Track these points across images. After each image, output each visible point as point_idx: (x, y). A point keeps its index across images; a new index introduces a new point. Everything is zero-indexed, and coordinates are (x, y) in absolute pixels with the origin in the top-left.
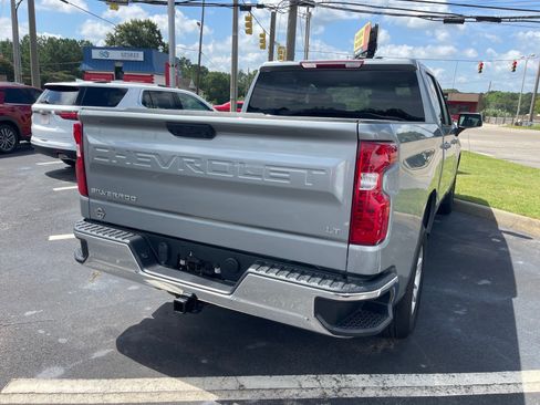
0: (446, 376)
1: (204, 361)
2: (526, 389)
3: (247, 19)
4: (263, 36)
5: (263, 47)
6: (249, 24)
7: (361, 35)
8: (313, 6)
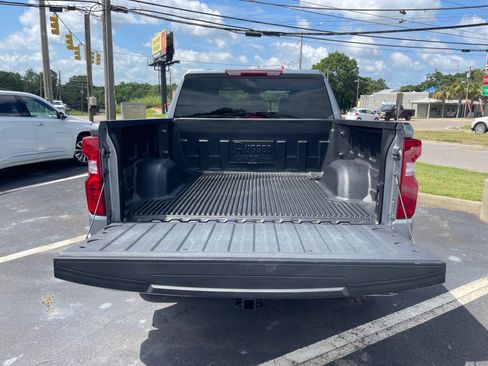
0: (414, 308)
1: (243, 352)
2: (463, 302)
3: (52, 19)
4: (69, 37)
5: (71, 47)
6: (55, 25)
7: (158, 40)
8: (126, 12)
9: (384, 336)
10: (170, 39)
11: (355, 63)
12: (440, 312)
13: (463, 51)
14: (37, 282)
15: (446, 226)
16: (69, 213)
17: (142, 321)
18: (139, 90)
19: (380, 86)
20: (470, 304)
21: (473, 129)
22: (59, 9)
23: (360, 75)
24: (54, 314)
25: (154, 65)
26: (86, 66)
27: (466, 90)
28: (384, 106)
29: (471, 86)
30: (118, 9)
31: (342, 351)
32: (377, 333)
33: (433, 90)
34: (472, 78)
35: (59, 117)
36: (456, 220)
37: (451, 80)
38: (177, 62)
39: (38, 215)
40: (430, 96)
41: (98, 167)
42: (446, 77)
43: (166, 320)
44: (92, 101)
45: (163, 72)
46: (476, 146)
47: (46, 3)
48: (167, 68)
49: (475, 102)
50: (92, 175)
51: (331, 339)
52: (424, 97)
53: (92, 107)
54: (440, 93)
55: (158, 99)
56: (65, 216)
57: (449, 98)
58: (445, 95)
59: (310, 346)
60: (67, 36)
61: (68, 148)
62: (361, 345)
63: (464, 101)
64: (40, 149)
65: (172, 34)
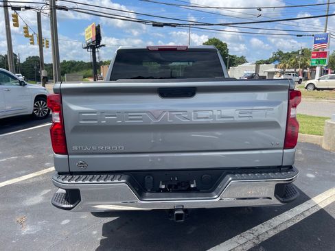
2: (322, 206)
3: (13, 16)
4: (26, 29)
5: (27, 36)
6: (16, 20)
7: (89, 30)
8: (67, 10)
9: (272, 234)
10: (98, 29)
11: (226, 46)
12: (308, 214)
13: (298, 36)
14: (12, 206)
15: (300, 153)
16: (32, 154)
17: (95, 232)
18: (77, 66)
19: (242, 61)
20: (327, 207)
21: (306, 88)
22: (19, 9)
23: (229, 53)
24: (27, 230)
25: (87, 48)
26: (39, 50)
27: (299, 62)
28: (246, 74)
29: (302, 59)
30: (61, 8)
31: (244, 247)
32: (267, 232)
33: (277, 63)
34: (303, 54)
35: (21, 85)
36: (306, 149)
37: (289, 56)
38: (104, 45)
39: (8, 155)
40: (276, 67)
41: (61, 118)
42: (286, 54)
43: (112, 231)
44: (43, 73)
45: (94, 53)
46: (310, 99)
47: (9, 4)
48: (96, 50)
49: (305, 71)
50: (55, 124)
51: (235, 238)
52: (271, 67)
53: (44, 77)
54: (282, 65)
55: (91, 72)
56: (30, 156)
57: (288, 68)
58: (285, 66)
59: (221, 244)
60: (24, 28)
61: (28, 107)
62: (257, 242)
63: (297, 70)
64: (8, 108)
65: (99, 26)
